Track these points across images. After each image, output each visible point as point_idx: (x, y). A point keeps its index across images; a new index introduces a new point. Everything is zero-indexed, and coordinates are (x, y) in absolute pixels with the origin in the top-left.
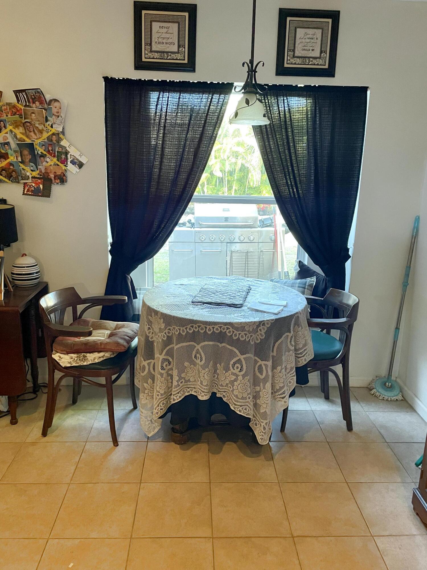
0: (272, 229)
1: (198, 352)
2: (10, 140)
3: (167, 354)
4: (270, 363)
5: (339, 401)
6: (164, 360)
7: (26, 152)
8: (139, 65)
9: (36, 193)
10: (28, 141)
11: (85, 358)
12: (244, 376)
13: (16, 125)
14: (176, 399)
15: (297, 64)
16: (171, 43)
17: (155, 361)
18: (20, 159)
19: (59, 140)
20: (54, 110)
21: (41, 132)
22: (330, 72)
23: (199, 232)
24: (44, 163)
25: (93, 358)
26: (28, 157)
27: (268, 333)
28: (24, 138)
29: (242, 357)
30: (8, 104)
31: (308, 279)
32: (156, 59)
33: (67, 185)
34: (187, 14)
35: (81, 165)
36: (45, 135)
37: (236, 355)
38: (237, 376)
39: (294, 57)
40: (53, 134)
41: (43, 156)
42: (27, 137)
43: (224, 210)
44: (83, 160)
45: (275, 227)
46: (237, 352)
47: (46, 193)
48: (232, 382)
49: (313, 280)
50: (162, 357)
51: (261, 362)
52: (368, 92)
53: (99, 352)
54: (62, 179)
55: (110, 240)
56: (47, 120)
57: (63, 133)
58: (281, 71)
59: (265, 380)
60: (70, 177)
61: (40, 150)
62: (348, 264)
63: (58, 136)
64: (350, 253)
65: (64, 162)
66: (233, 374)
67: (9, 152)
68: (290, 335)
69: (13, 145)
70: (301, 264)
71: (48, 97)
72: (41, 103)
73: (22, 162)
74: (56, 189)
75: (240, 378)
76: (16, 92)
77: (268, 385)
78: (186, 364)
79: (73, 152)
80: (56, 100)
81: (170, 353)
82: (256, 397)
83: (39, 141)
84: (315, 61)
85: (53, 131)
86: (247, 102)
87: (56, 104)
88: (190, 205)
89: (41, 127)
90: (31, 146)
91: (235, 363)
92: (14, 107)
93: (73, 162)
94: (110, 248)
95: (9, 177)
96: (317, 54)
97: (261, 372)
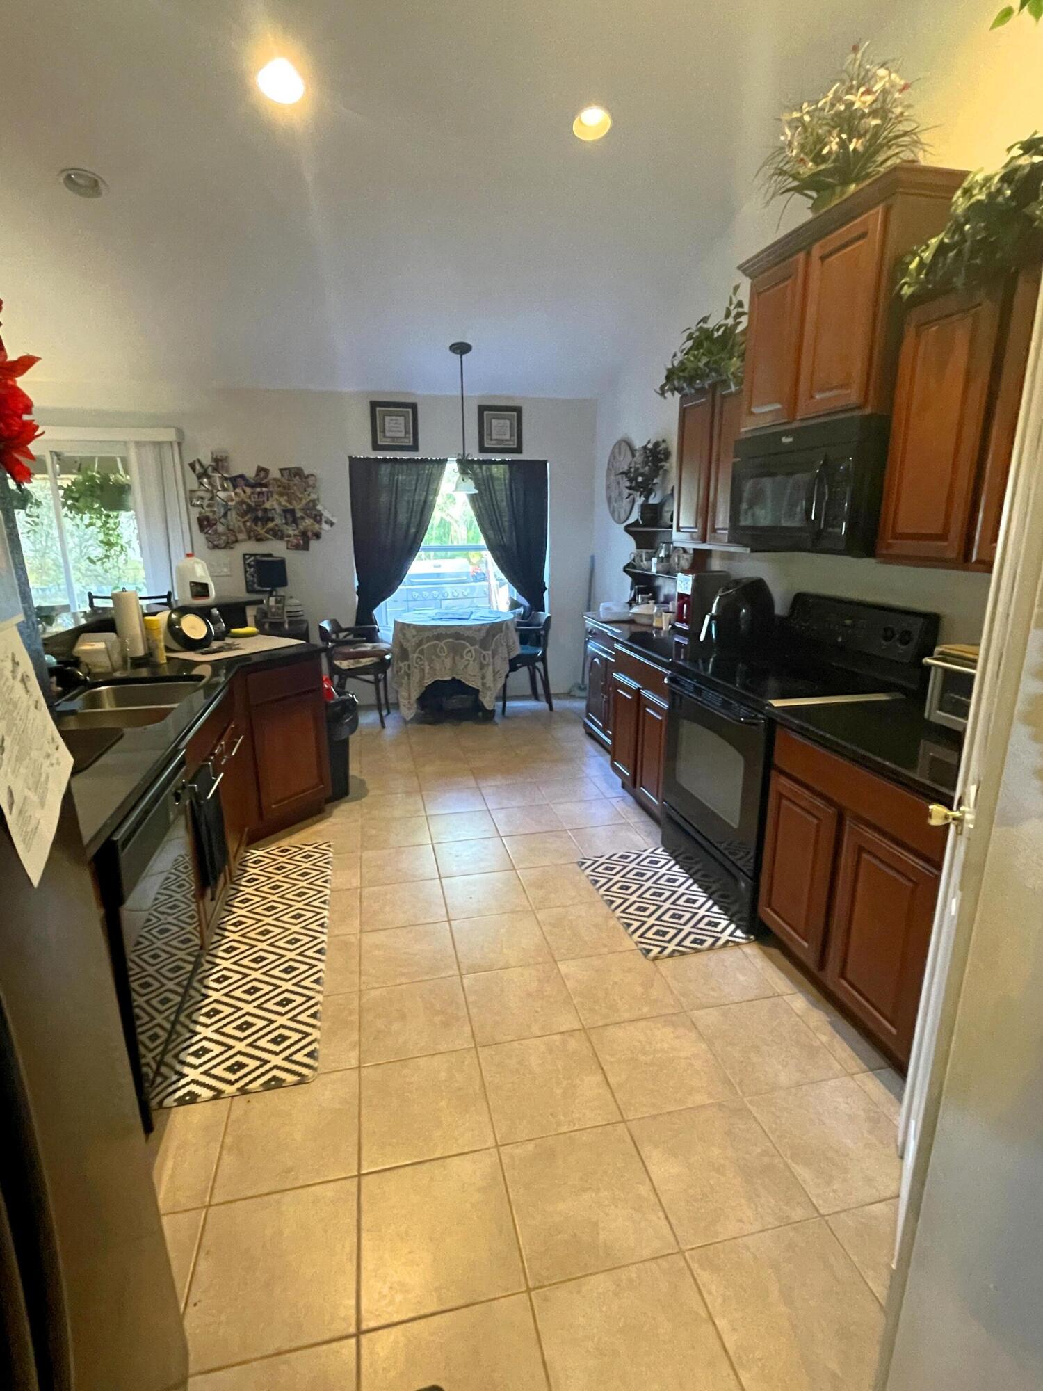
0: (486, 583)
1: (442, 648)
2: (276, 506)
3: (419, 653)
4: (490, 652)
5: (544, 700)
6: (418, 657)
7: (289, 516)
8: (376, 447)
9: (297, 547)
10: (290, 507)
11: (359, 662)
12: (474, 661)
13: (281, 494)
14: (428, 682)
15: (493, 445)
16: (399, 431)
17: (410, 662)
18: (284, 521)
19: (315, 505)
20: (311, 483)
21: (301, 499)
22: (518, 450)
23: (410, 589)
24: (304, 524)
25: (365, 661)
26: (290, 519)
27: (488, 632)
28: (288, 504)
29: (472, 648)
30: (274, 479)
31: (517, 610)
32: (387, 442)
33: (321, 540)
34: (410, 410)
35: (332, 524)
36: (304, 502)
37: (467, 647)
38: (469, 661)
39: (491, 440)
40: (310, 501)
41: (302, 518)
42: (290, 503)
43: (435, 566)
44: (334, 520)
45: (488, 581)
46: (467, 644)
47: (306, 547)
48: (466, 666)
49: (522, 610)
50: (416, 655)
51: (484, 652)
52: (548, 464)
53: (369, 657)
54: (317, 536)
55: (357, 584)
56: (305, 491)
57: (318, 499)
58: (482, 449)
59: (488, 664)
60: (323, 534)
61: (299, 514)
62: (546, 595)
63: (314, 503)
64: (547, 586)
65: (319, 522)
66: (467, 660)
67: (276, 516)
68: (502, 634)
69: (278, 510)
70: (512, 600)
71: (306, 472)
72: (300, 478)
73: (286, 524)
74: (313, 544)
75: (471, 662)
76: (281, 470)
77: (490, 668)
78: (434, 657)
79: (326, 514)
80: (312, 475)
81: (422, 652)
82: (483, 677)
83: (300, 506)
84: (507, 443)
85: (310, 498)
86: (463, 480)
87: (313, 478)
88: (419, 553)
89: (300, 496)
90: (292, 512)
91: (468, 652)
92: (279, 480)
93: (326, 522)
94: (356, 590)
95: (275, 535)
96: (507, 437)
97: (485, 659)
